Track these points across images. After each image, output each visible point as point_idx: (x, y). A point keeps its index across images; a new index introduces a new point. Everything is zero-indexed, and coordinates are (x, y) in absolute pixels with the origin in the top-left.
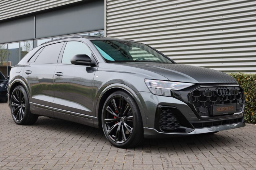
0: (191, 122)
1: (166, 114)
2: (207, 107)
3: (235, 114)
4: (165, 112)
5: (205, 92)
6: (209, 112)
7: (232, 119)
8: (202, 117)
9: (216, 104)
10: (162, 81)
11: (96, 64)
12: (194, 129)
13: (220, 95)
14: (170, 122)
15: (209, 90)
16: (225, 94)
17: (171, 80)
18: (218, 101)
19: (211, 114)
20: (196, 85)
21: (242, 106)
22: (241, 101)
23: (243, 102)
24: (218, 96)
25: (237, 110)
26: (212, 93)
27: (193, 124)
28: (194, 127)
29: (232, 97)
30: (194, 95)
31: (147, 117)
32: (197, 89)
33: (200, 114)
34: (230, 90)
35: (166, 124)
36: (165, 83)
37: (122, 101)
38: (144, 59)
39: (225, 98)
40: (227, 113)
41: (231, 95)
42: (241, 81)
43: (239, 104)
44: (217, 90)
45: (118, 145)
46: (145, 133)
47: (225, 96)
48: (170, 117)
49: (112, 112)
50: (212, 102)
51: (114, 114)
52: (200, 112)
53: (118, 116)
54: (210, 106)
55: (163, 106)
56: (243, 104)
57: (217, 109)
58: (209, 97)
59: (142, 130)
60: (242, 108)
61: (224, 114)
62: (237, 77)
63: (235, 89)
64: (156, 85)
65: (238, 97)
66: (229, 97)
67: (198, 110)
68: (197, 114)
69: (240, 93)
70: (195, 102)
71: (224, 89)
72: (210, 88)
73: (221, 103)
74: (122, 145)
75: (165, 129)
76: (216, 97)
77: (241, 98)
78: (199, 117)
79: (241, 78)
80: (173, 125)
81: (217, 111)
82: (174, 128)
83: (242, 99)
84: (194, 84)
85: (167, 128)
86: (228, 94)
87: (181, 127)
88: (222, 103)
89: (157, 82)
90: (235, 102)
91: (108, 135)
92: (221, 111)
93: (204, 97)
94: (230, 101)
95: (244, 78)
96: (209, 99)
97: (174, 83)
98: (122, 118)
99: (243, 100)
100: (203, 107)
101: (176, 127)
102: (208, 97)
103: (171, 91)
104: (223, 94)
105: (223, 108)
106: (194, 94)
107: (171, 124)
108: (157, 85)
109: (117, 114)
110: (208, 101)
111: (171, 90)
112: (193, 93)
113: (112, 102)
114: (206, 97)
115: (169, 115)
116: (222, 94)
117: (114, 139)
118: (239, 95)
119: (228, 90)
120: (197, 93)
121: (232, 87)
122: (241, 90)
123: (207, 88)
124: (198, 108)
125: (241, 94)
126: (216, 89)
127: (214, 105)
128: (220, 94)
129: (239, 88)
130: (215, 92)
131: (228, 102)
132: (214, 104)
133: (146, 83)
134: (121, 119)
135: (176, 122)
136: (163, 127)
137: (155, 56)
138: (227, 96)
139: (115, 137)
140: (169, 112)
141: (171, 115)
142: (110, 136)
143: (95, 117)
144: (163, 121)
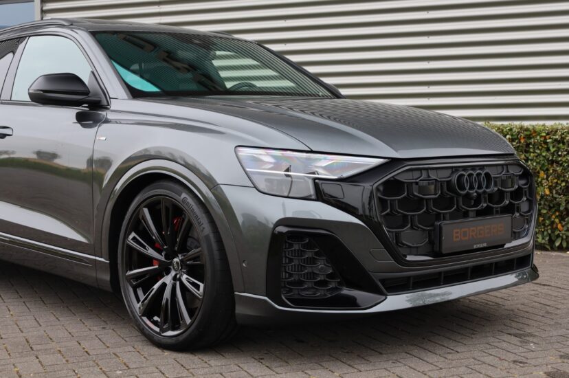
0: (376, 277)
1: (301, 252)
2: (424, 230)
3: (507, 246)
4: (296, 247)
5: (417, 183)
6: (431, 242)
7: (501, 262)
8: (409, 258)
9: (450, 220)
10: (289, 152)
11: (105, 103)
12: (386, 295)
13: (463, 192)
14: (314, 275)
15: (429, 176)
16: (480, 187)
17: (314, 149)
18: (458, 209)
19: (437, 249)
20: (393, 163)
21: (529, 222)
22: (524, 207)
23: (531, 209)
24: (459, 195)
25: (514, 233)
26: (439, 184)
27: (383, 281)
28: (385, 291)
29: (501, 195)
30: (384, 193)
31: (244, 261)
32: (393, 177)
33: (402, 251)
34: (492, 176)
35: (300, 283)
36: (297, 158)
37: (167, 209)
38: (254, 86)
39: (478, 201)
40: (485, 245)
41: (496, 189)
42: (530, 143)
43: (520, 214)
44: (455, 178)
45: (170, 341)
46: (240, 310)
47: (479, 195)
48: (312, 261)
49: (144, 247)
50: (440, 214)
51: (151, 252)
52: (404, 244)
53: (162, 258)
54: (433, 225)
55: (290, 229)
56: (531, 215)
57: (455, 235)
58: (430, 199)
59: (232, 301)
60: (530, 226)
61: (475, 247)
62: (519, 133)
63: (508, 171)
64: (271, 166)
65: (517, 194)
66: (491, 196)
67: (397, 236)
68: (395, 250)
69: (522, 182)
70: (387, 214)
71: (475, 174)
72: (435, 171)
73: (466, 215)
74: (181, 338)
75: (296, 297)
76: (452, 198)
77: (525, 199)
78: (400, 259)
79: (529, 137)
80: (323, 283)
81: (455, 240)
82: (325, 295)
83: (527, 199)
84: (386, 160)
85: (304, 293)
86: (487, 187)
87: (346, 291)
88: (471, 214)
89: (274, 157)
90: (510, 209)
91: (140, 316)
92: (467, 238)
93: (416, 198)
94: (493, 208)
95: (539, 134)
96: (431, 203)
97: (325, 159)
98: (176, 260)
99: (531, 202)
100: (412, 228)
101: (333, 289)
102: (427, 199)
103: (317, 183)
104: (472, 187)
105: (473, 231)
106: (384, 190)
107: (316, 283)
108: (274, 163)
109: (160, 252)
110: (427, 212)
111: (315, 179)
112: (381, 188)
113: (141, 217)
114: (423, 199)
115: (309, 254)
116: (470, 189)
117: (158, 326)
118: (520, 188)
119: (487, 175)
120: (393, 187)
121: (500, 168)
122: (527, 174)
123: (424, 173)
124: (396, 233)
125: (525, 185)
126: (453, 173)
127: (446, 222)
128: (465, 189)
129: (520, 169)
130: (449, 182)
131: (486, 212)
132: (444, 219)
133: (241, 158)
134: (171, 264)
135: (331, 276)
136: (291, 290)
137: (283, 76)
138: (484, 192)
139: (159, 320)
140: (309, 246)
141: (316, 254)
142: (145, 319)
143: (101, 257)
144: (291, 275)
